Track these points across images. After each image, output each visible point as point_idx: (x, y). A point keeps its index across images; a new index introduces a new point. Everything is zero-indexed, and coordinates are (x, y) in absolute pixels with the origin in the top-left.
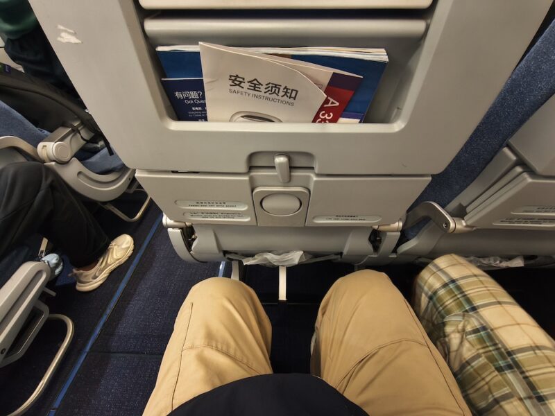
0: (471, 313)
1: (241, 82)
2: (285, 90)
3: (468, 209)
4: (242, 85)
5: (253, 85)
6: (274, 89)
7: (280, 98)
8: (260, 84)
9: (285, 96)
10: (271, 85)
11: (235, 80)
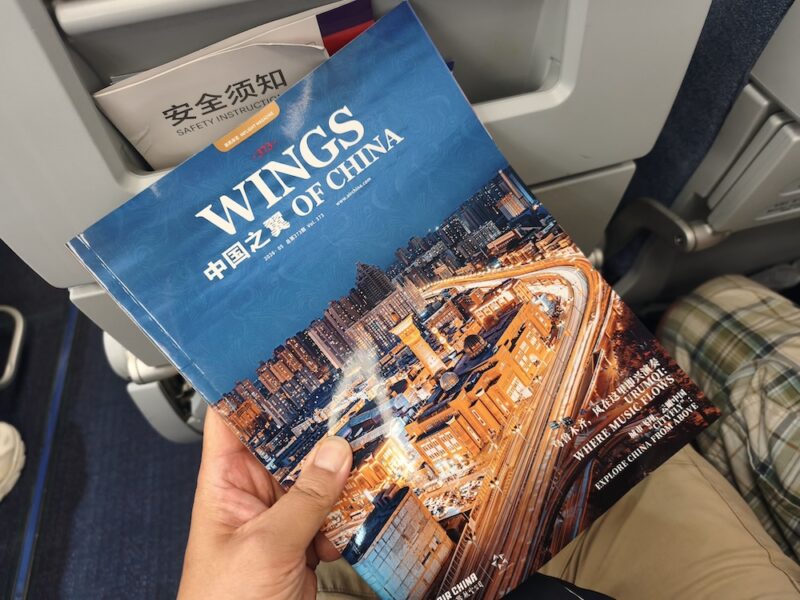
0: (766, 357)
1: (186, 112)
2: (261, 81)
3: (712, 203)
4: (190, 114)
5: (207, 104)
6: (242, 90)
7: (261, 97)
8: (216, 97)
9: (268, 89)
10: (233, 89)
11: (175, 113)
